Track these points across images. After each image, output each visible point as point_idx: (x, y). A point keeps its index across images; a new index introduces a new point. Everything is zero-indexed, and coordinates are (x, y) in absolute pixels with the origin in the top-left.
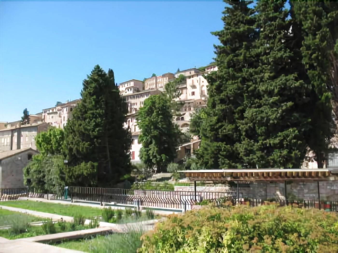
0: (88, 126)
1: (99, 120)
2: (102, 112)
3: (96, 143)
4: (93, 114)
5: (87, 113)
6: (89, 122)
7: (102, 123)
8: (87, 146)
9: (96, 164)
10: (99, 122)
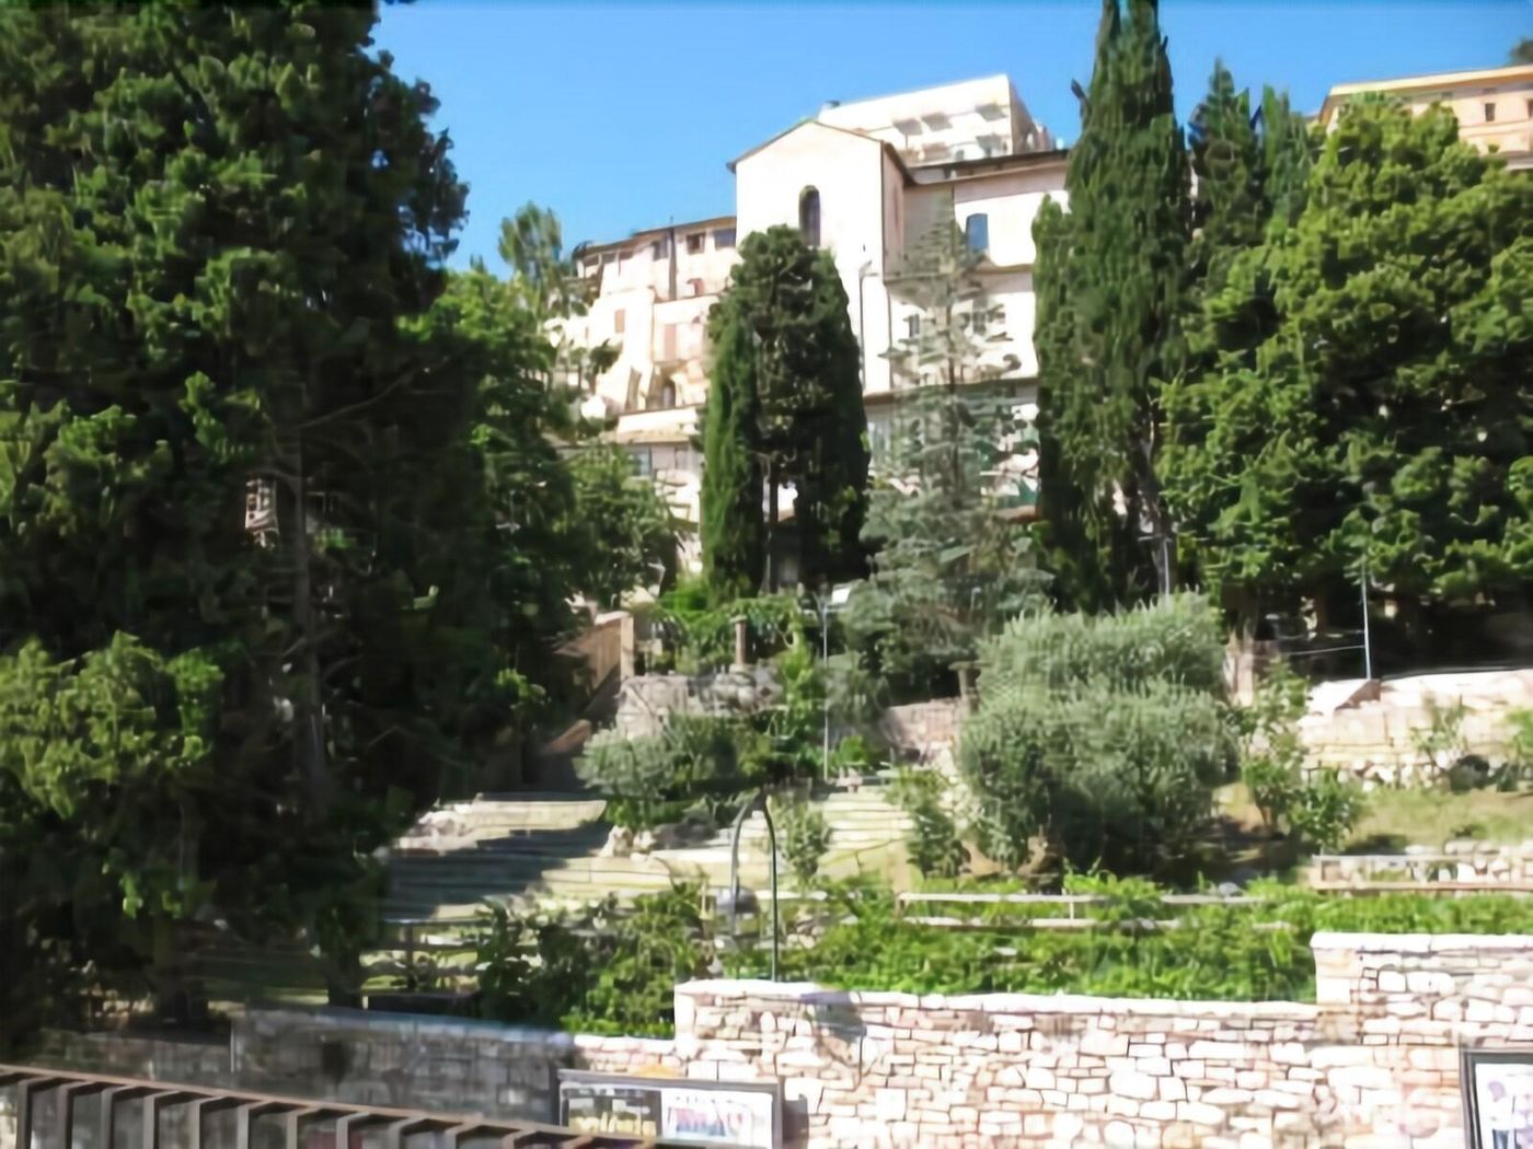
0: (103, 236)
1: (248, 170)
2: (294, 87)
3: (204, 421)
4: (170, 111)
5: (84, 102)
6: (114, 201)
7: (284, 208)
8: (88, 455)
9: (193, 671)
10: (245, 194)
